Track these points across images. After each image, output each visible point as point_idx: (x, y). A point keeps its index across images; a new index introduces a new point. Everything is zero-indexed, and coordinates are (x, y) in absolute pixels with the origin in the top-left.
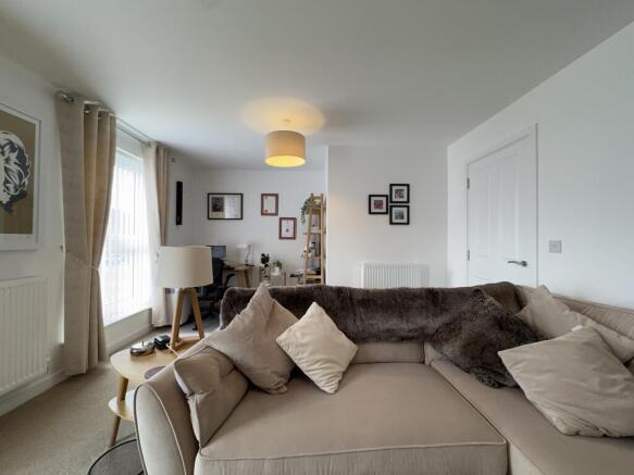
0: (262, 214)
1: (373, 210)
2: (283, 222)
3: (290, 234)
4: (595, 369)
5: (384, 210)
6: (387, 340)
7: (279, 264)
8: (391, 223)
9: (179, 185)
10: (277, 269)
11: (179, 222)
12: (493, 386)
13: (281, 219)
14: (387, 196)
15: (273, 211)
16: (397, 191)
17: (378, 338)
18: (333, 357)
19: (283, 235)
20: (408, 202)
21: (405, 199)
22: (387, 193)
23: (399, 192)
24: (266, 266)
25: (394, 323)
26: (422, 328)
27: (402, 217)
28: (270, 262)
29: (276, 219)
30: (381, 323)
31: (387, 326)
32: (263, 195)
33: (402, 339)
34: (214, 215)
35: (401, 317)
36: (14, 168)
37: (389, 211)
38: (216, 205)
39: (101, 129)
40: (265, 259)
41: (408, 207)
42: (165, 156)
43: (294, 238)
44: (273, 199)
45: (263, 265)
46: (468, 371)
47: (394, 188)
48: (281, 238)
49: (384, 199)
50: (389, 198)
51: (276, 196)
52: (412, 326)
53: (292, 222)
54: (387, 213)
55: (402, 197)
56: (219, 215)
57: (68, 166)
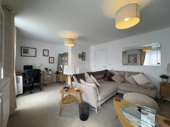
0: (43, 55)
1: (79, 57)
2: (50, 58)
3: (52, 62)
5: (81, 57)
10: (50, 72)
13: (50, 57)
15: (47, 55)
19: (50, 62)
20: (85, 56)
24: (47, 71)
27: (84, 59)
29: (48, 57)
32: (44, 50)
40: (46, 69)
43: (53, 63)
44: (47, 51)
45: (46, 71)
46: (108, 81)
47: (83, 53)
49: (81, 55)
53: (53, 58)
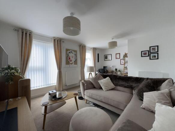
0: (116, 59)
1: (143, 55)
2: (122, 60)
3: (123, 63)
4: (158, 99)
5: (147, 55)
6: (122, 86)
7: (120, 71)
8: (150, 59)
9: (98, 54)
10: (119, 72)
11: (98, 62)
12: (140, 100)
14: (148, 51)
15: (119, 58)
16: (152, 49)
17: (120, 86)
18: (107, 86)
20: (158, 51)
21: (156, 51)
22: (149, 50)
23: (154, 49)
25: (124, 83)
26: (131, 86)
27: (155, 57)
28: (118, 70)
29: (120, 59)
30: (121, 83)
31: (122, 83)
32: (116, 54)
33: (125, 87)
34: (106, 59)
35: (126, 82)
36: (75, 57)
37: (149, 55)
38: (106, 57)
39: (84, 49)
40: (116, 70)
41: (158, 53)
42: (94, 49)
47: (151, 48)
48: (121, 64)
49: (147, 52)
50: (149, 51)
51: (120, 54)
52: (128, 85)
54: (148, 56)
55: (155, 50)
56: (107, 59)
57: (81, 55)
